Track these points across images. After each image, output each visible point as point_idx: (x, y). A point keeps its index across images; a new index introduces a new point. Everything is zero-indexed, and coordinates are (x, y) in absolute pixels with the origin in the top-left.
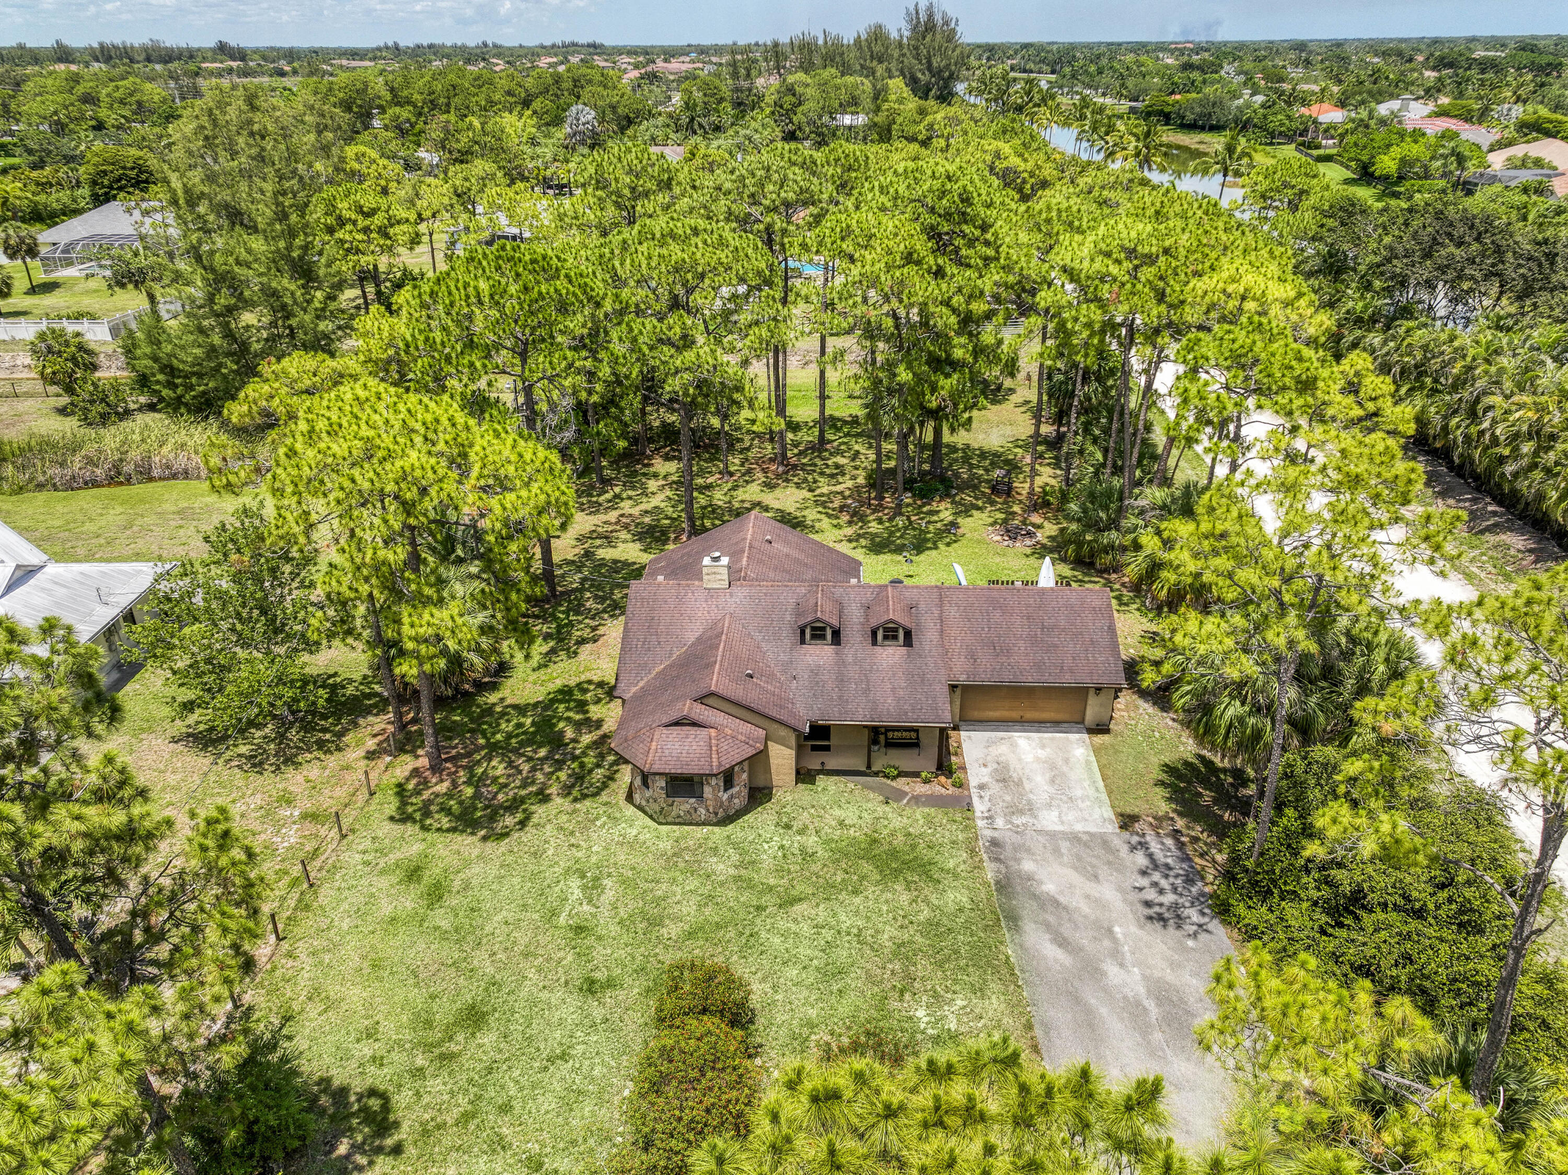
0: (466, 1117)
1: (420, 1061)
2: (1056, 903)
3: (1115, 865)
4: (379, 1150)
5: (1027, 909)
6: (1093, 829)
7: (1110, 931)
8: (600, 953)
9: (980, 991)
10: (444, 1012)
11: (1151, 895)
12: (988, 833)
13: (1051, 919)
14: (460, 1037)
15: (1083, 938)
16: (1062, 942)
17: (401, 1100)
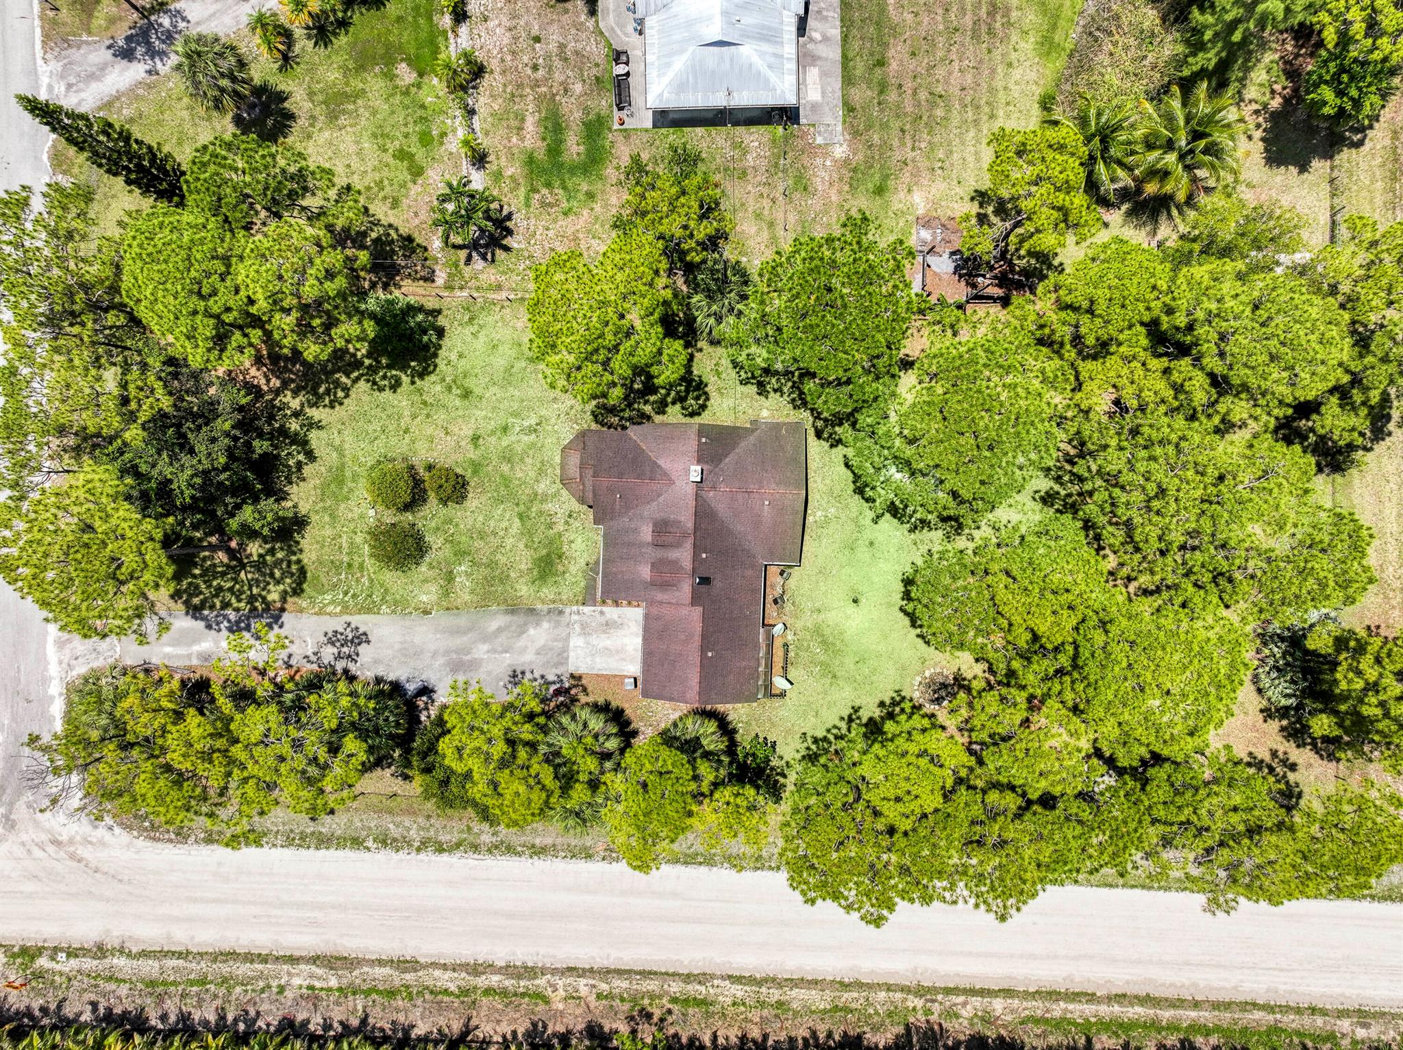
0: (425, 403)
1: (448, 379)
2: (523, 633)
3: (546, 664)
4: (413, 377)
5: (519, 619)
6: (570, 660)
7: (506, 652)
8: (493, 440)
9: (472, 592)
10: (470, 383)
11: (528, 676)
12: (568, 610)
13: (513, 628)
14: (459, 392)
15: (502, 639)
16: (500, 630)
17: (433, 378)
